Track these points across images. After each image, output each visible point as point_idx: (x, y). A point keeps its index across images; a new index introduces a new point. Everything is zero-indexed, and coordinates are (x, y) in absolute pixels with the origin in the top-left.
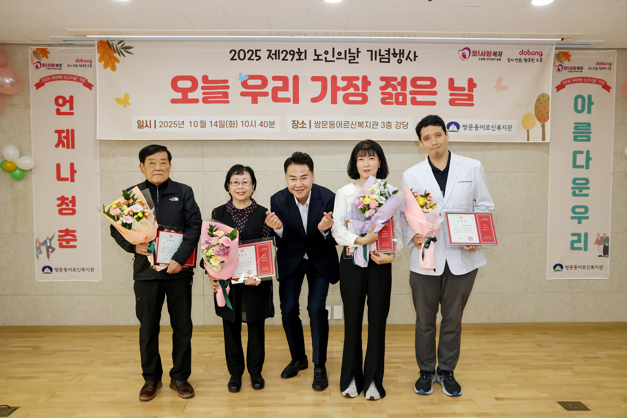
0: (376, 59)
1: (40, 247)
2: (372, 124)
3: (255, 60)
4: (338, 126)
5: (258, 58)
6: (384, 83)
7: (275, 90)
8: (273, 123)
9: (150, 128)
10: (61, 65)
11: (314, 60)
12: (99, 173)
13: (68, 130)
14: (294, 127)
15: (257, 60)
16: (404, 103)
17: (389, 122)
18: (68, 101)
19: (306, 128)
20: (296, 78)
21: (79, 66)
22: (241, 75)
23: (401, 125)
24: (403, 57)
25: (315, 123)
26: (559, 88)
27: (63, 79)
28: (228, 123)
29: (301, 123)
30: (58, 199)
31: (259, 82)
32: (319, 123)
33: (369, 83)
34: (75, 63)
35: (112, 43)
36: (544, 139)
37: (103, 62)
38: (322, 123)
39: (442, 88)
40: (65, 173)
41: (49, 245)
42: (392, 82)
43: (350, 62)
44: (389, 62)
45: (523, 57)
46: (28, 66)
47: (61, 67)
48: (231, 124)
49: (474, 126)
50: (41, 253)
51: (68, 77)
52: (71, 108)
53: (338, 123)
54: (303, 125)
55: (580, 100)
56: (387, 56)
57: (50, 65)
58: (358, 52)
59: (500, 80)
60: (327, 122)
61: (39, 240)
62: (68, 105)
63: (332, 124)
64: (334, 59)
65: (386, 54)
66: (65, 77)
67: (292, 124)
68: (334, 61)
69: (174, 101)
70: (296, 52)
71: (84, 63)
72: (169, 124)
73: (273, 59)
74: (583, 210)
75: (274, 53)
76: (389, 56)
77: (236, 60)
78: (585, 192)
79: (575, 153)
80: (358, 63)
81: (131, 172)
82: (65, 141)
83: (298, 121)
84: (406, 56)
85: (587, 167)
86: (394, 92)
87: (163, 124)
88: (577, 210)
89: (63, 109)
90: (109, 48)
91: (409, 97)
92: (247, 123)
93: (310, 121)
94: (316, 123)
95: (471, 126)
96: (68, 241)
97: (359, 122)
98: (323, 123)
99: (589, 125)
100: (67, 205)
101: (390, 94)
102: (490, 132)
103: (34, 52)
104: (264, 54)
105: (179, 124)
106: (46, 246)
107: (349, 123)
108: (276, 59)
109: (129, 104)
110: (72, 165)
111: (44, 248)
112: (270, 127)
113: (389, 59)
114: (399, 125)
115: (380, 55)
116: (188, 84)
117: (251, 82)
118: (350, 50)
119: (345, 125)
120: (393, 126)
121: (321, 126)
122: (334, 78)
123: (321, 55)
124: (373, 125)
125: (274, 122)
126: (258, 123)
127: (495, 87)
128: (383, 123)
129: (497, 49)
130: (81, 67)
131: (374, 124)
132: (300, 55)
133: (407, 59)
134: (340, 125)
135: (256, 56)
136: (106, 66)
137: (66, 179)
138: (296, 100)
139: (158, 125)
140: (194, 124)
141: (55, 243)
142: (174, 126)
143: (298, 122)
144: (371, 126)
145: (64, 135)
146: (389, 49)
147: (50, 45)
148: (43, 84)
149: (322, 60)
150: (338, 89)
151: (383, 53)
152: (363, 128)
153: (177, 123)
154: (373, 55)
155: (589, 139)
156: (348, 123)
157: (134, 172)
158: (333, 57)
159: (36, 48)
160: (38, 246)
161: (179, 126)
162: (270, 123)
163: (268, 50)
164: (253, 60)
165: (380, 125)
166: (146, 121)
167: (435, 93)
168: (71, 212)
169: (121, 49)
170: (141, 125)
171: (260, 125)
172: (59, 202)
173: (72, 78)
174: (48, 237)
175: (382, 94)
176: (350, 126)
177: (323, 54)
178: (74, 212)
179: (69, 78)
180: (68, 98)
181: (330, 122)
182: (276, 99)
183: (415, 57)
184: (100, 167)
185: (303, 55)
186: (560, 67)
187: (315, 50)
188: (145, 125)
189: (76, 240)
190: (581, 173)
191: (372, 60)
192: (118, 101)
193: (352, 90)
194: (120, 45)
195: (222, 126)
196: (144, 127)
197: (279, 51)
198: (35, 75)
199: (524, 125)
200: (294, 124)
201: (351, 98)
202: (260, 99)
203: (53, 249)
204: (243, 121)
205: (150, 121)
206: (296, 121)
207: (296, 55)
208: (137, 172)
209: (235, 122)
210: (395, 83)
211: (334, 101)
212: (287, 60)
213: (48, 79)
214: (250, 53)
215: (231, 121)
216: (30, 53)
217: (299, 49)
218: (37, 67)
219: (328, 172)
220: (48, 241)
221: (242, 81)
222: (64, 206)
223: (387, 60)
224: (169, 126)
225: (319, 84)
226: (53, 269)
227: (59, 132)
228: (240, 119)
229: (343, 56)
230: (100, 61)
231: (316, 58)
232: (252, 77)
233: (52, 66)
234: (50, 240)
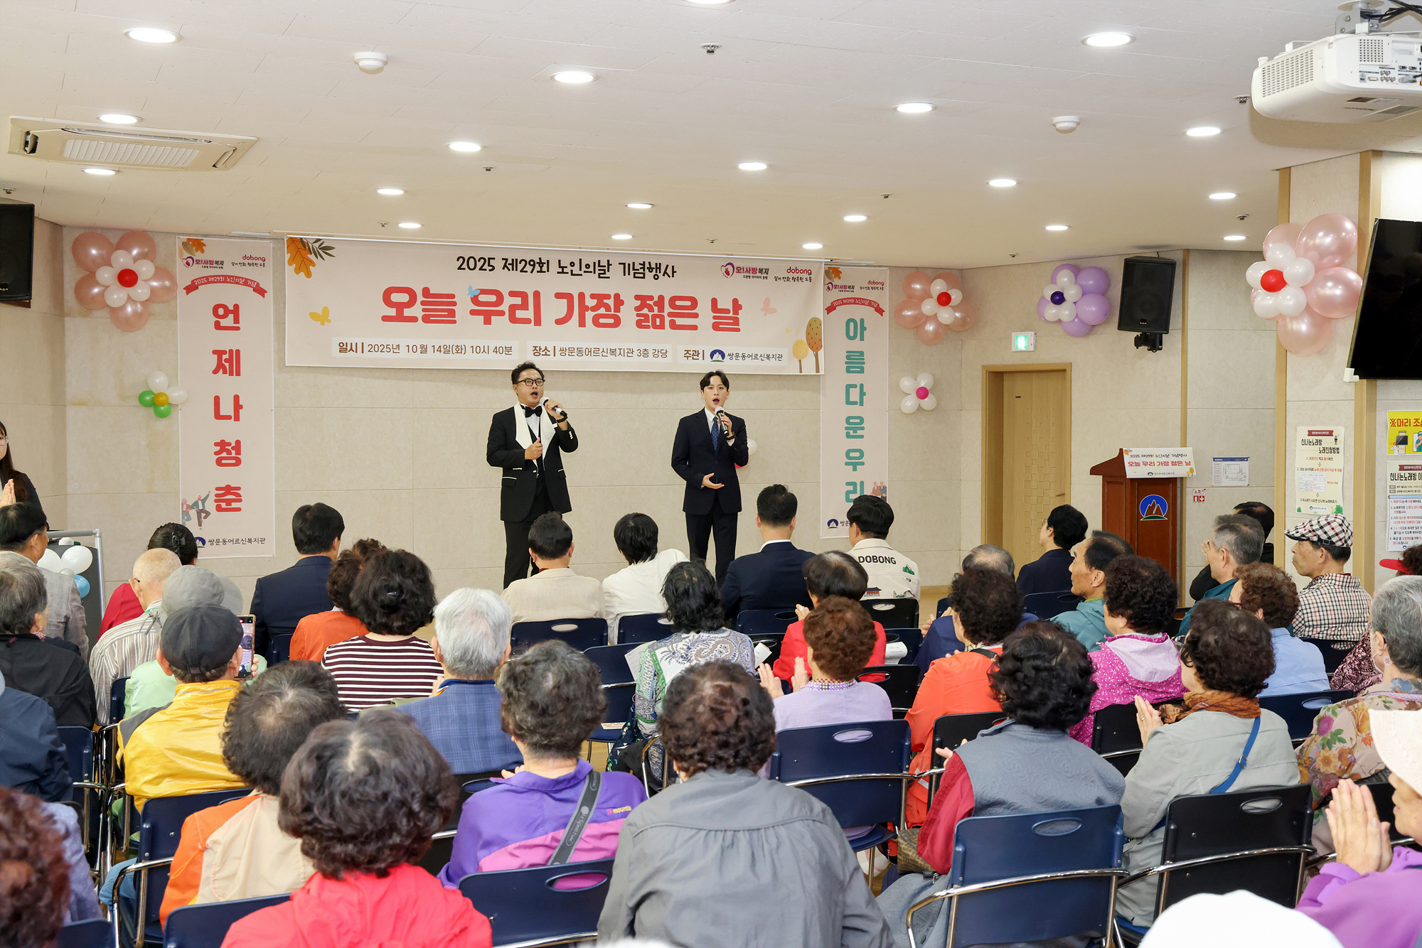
0: (629, 274)
1: (188, 511)
2: (626, 351)
3: (488, 270)
4: (587, 354)
5: (491, 268)
6: (638, 303)
7: (513, 308)
8: (510, 348)
9: (356, 352)
10: (222, 263)
11: (558, 273)
12: (273, 409)
13: (231, 351)
14: (536, 354)
15: (490, 270)
16: (662, 327)
17: (646, 350)
18: (231, 312)
19: (550, 355)
20: (537, 294)
21: (247, 265)
22: (470, 288)
23: (660, 353)
24: (660, 272)
25: (561, 350)
26: (830, 309)
27: (225, 282)
28: (454, 348)
29: (543, 349)
30: (216, 444)
31: (493, 298)
32: (564, 350)
33: (622, 303)
34: (243, 261)
35: (306, 241)
36: (818, 370)
37: (294, 265)
39: (704, 309)
40: (227, 409)
41: (201, 508)
42: (648, 302)
43: (599, 277)
44: (644, 277)
45: (791, 275)
46: (175, 263)
47: (223, 265)
48: (458, 349)
49: (740, 355)
50: (189, 519)
51: (232, 278)
52: (237, 320)
53: (587, 350)
54: (546, 353)
55: (852, 325)
56: (641, 271)
58: (609, 265)
59: (767, 301)
60: (574, 348)
61: (186, 501)
62: (231, 316)
63: (580, 351)
64: (581, 272)
65: (641, 268)
66: (227, 279)
67: (533, 351)
68: (581, 275)
69: (386, 319)
70: (537, 262)
71: (254, 261)
72: (380, 348)
73: (509, 270)
74: (857, 454)
75: (511, 262)
76: (644, 270)
77: (464, 269)
78: (859, 433)
79: (849, 387)
80: (609, 278)
82: (227, 365)
83: (540, 347)
84: (663, 271)
85: (862, 404)
86: (650, 314)
87: (373, 348)
88: (852, 454)
89: (224, 322)
90: (302, 246)
91: (667, 320)
92: (478, 348)
93: (555, 347)
95: (737, 355)
96: (229, 502)
97: (611, 349)
98: (569, 350)
99: (862, 353)
100: (229, 452)
101: (646, 316)
102: (758, 362)
103: (184, 244)
104: (498, 264)
105: (394, 348)
106: (197, 510)
107: (599, 351)
108: (513, 270)
109: (329, 321)
110: (236, 398)
111: (193, 513)
112: (505, 354)
113: (644, 274)
114: (657, 353)
115: (634, 269)
116: (404, 298)
117: (483, 298)
118: (599, 261)
119: (595, 352)
120: (651, 355)
121: (567, 353)
122: (582, 296)
123: (566, 267)
124: (628, 353)
126: (492, 349)
127: (762, 310)
128: (639, 351)
129: (764, 266)
130: (250, 266)
132: (540, 265)
133: (664, 275)
134: (590, 353)
135: (489, 265)
136: (297, 271)
137: (228, 417)
138: (538, 322)
139: (366, 348)
140: (413, 349)
141: (211, 505)
142: (387, 351)
143: (540, 349)
144: (626, 354)
145: (225, 357)
146: (644, 262)
147: (206, 236)
148: (196, 288)
149: (567, 273)
150: (587, 308)
151: (637, 267)
152: (616, 356)
153: (391, 347)
154: (627, 268)
155: (862, 371)
158: (580, 270)
159: (188, 239)
160: (184, 510)
161: (393, 351)
162: (506, 349)
163: (503, 259)
164: (485, 270)
165: (636, 353)
166: (351, 343)
167: (696, 316)
168: (234, 461)
169: (319, 250)
170: (343, 348)
171: (494, 351)
172: (218, 448)
173: (238, 280)
174: (200, 496)
175: (638, 315)
176: (601, 354)
177: (569, 266)
178: (238, 462)
179: (233, 280)
180: (231, 308)
181: (577, 348)
182: (513, 320)
183: (674, 272)
184: (275, 401)
185: (545, 266)
186: (830, 285)
187: (559, 261)
188: (349, 349)
189: (240, 501)
190: (855, 411)
192: (314, 316)
193: (602, 311)
194: (317, 245)
195: (447, 352)
196: (348, 351)
197: (517, 260)
198: (185, 275)
199: (795, 354)
200: (535, 351)
201: (602, 321)
202: (494, 318)
203: (208, 514)
204: (473, 347)
205: (356, 343)
206: (537, 347)
207: (537, 265)
209: (463, 347)
210: (651, 303)
211: (582, 323)
212: (527, 272)
213: (204, 281)
214: (482, 261)
215: (457, 346)
216: (179, 244)
217: (540, 259)
218: (188, 263)
220: (200, 502)
221: (473, 297)
222: (224, 454)
223: (642, 275)
224: (380, 350)
225: (564, 302)
226: (207, 541)
227: (219, 353)
228: (469, 343)
229: (591, 269)
230: (290, 264)
231: (560, 270)
232: (484, 292)
233: (209, 263)
234: (204, 501)
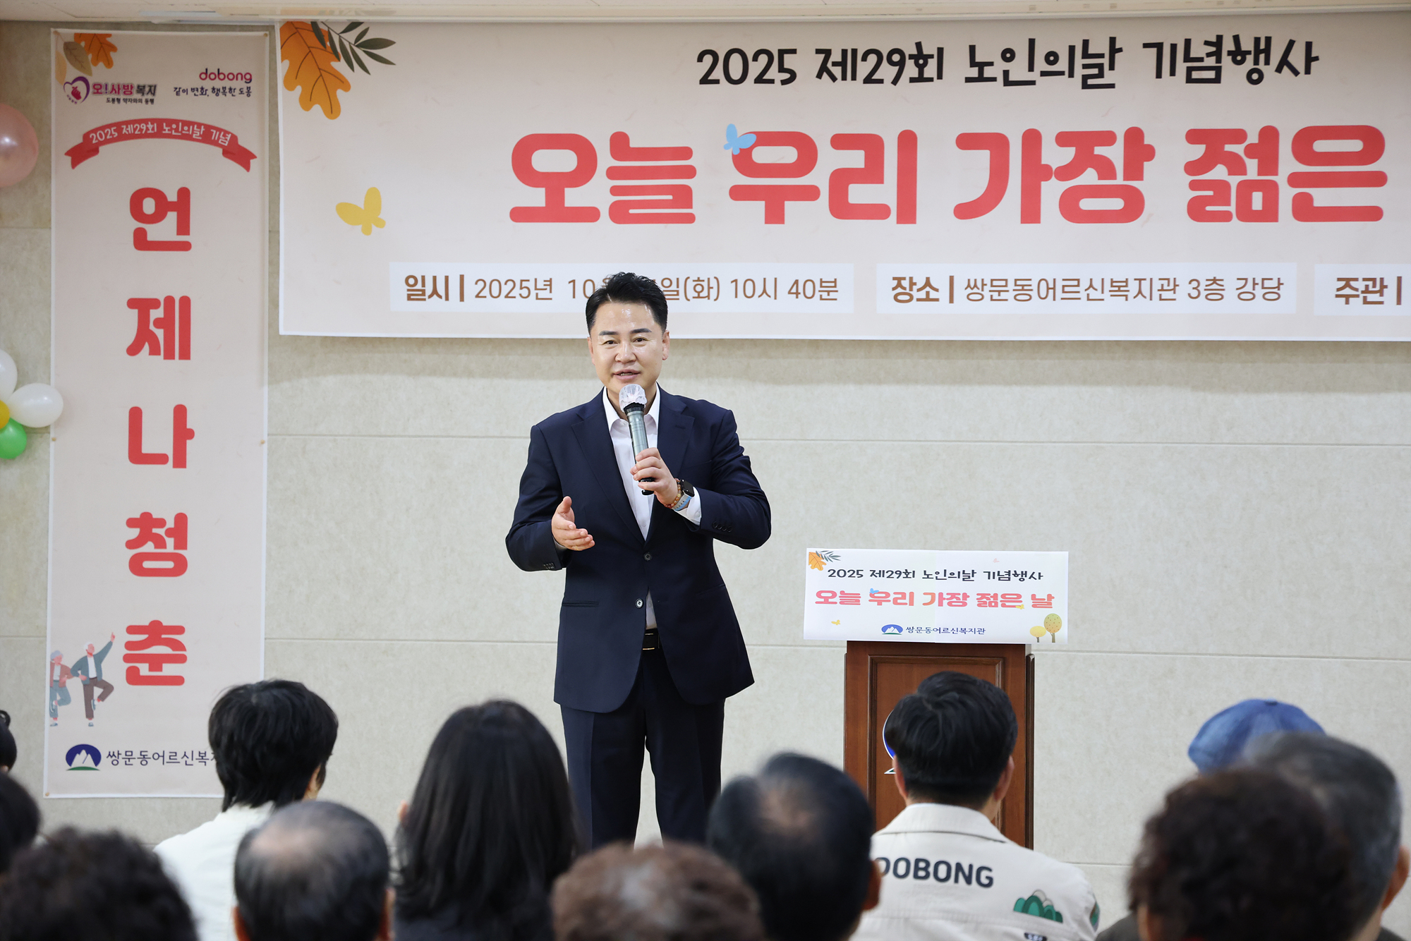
0: (1173, 73)
1: (65, 682)
2: (1157, 285)
3: (778, 82)
4: (1043, 295)
5: (787, 76)
6: (1198, 151)
7: (841, 179)
8: (833, 284)
9: (447, 299)
10: (152, 89)
11: (968, 80)
12: (266, 438)
13: (169, 301)
14: (900, 298)
15: (784, 82)
16: (1269, 213)
17: (1215, 281)
18: (171, 207)
19: (937, 300)
20: (908, 141)
21: (209, 92)
22: (731, 130)
23: (1258, 287)
24: (1267, 62)
25: (969, 286)
27: (159, 134)
28: (690, 284)
29: (921, 283)
30: (131, 523)
31: (788, 155)
32: (979, 285)
33: (1150, 153)
34: (199, 84)
35: (326, 29)
37: (299, 89)
38: (989, 284)
40: (158, 438)
41: (92, 673)
42: (1228, 148)
43: (1085, 86)
44: (1217, 80)
46: (47, 93)
47: (154, 94)
48: (699, 289)
50: (66, 700)
51: (174, 126)
52: (183, 227)
53: (1043, 283)
54: (928, 293)
56: (1211, 62)
57: (119, 89)
58: (1114, 50)
60: (1006, 280)
61: (60, 658)
62: (172, 217)
63: (1023, 289)
64: (1034, 76)
65: (1209, 55)
66: (163, 129)
67: (894, 289)
68: (1033, 83)
69: (520, 215)
70: (911, 57)
71: (227, 83)
72: (505, 289)
73: (834, 79)
75: (839, 59)
76: (1219, 61)
77: (717, 82)
80: (1112, 86)
81: (370, 436)
82: (160, 333)
83: (911, 279)
84: (1276, 57)
86: (1234, 181)
87: (487, 288)
89: (155, 232)
90: (316, 43)
91: (1287, 195)
92: (749, 285)
93: (952, 278)
94: (972, 285)
96: (156, 662)
97: (1112, 281)
98: (992, 286)
100: (160, 542)
101: (1220, 186)
103: (68, 48)
104: (806, 64)
105: (538, 287)
106: (84, 677)
107: (1078, 286)
108: (844, 78)
109: (381, 224)
110: (180, 413)
111: (75, 686)
112: (821, 299)
113: (1218, 70)
114: (1249, 288)
115: (1187, 58)
116: (564, 161)
117: (763, 155)
118: (1085, 43)
119: (1067, 289)
120: (1230, 292)
121: (987, 294)
122: (1032, 140)
123: (991, 64)
124: (1162, 290)
125: (835, 281)
126: (784, 287)
128: (1195, 284)
130: (217, 95)
131: (1165, 288)
132: (921, 63)
133: (1279, 70)
134: (1051, 292)
135: (782, 69)
136: (307, 102)
137: (160, 459)
138: (907, 213)
139: (471, 290)
140: (584, 289)
141: (115, 670)
142: (520, 295)
143: (912, 284)
144: (1156, 294)
145: (157, 313)
146: (1220, 38)
147: (120, 25)
148: (94, 151)
149: (994, 79)
150: (1046, 173)
151: (1198, 50)
152: (1127, 300)
153: (531, 285)
154: (1166, 57)
156: (1076, 283)
157: (380, 436)
158: (1031, 69)
159: (75, 34)
160: (56, 677)
161: (537, 294)
162: (821, 286)
163: (818, 51)
164: (772, 81)
165: (1185, 289)
166: (435, 278)
167: (1378, 179)
168: (169, 565)
169: (356, 49)
170: (416, 288)
171: (790, 293)
172: (134, 533)
173: (189, 130)
174: (91, 647)
175: (1194, 185)
176: (1083, 295)
177: (998, 60)
178: (180, 566)
179: (177, 130)
180: (172, 197)
181: (1016, 280)
182: (841, 208)
183: (1310, 59)
184: (269, 421)
185: (933, 63)
187: (972, 49)
188: (429, 290)
189: (182, 659)
191: (1159, 75)
192: (346, 211)
193: (1089, 177)
194: (351, 37)
196: (426, 297)
197: (854, 52)
198: (69, 122)
200: (900, 290)
201: (1087, 204)
202: (790, 207)
203: (108, 689)
204: (736, 281)
205: (447, 278)
206: (904, 279)
207: (910, 63)
208: (389, 436)
209: (713, 283)
210: (1238, 149)
211: (1031, 213)
212: (881, 81)
213: (111, 134)
214: (763, 59)
215: (699, 280)
216: (56, 49)
217: (919, 45)
218: (76, 94)
219: (1015, 442)
220: (91, 661)
221: (737, 152)
222: (149, 547)
223: (1211, 74)
224: (504, 293)
225: (982, 158)
226: (104, 754)
227: (142, 306)
228: (727, 272)
229: (1062, 65)
230: (289, 86)
231: (974, 72)
232: (766, 139)
233: (123, 91)
234: (99, 658)
